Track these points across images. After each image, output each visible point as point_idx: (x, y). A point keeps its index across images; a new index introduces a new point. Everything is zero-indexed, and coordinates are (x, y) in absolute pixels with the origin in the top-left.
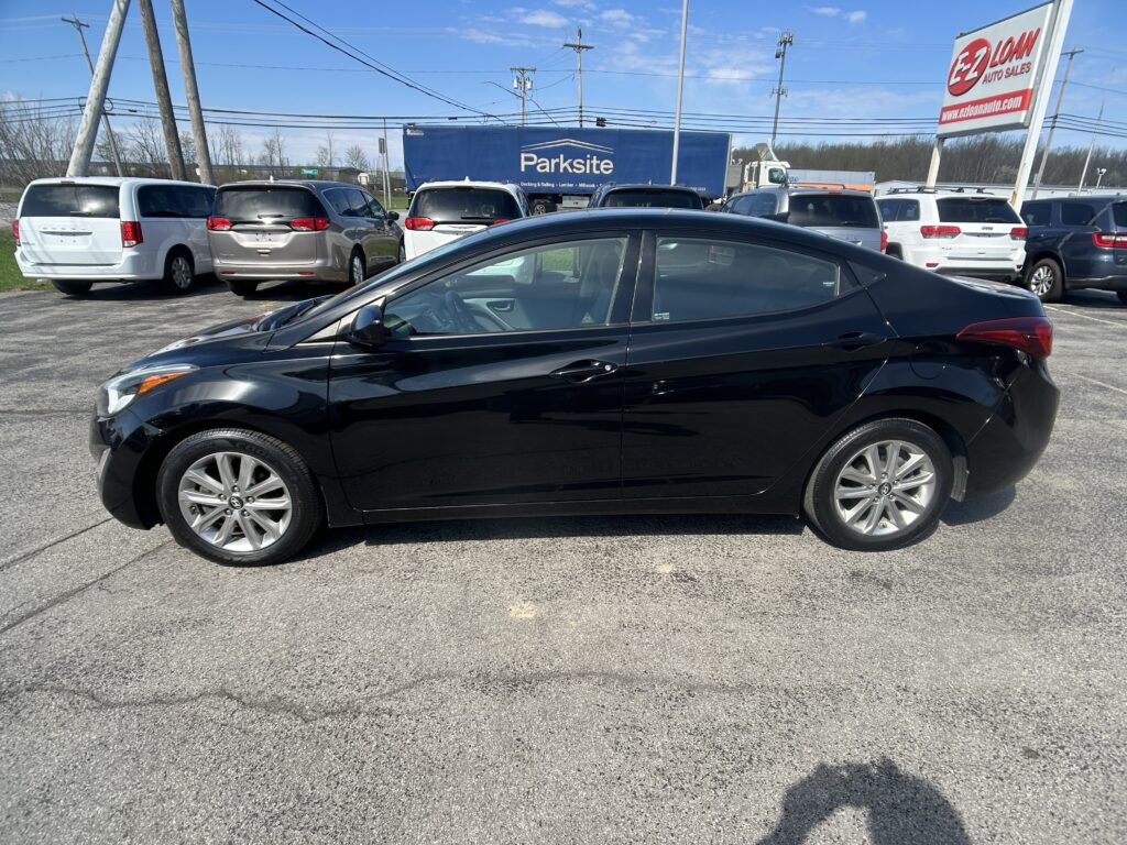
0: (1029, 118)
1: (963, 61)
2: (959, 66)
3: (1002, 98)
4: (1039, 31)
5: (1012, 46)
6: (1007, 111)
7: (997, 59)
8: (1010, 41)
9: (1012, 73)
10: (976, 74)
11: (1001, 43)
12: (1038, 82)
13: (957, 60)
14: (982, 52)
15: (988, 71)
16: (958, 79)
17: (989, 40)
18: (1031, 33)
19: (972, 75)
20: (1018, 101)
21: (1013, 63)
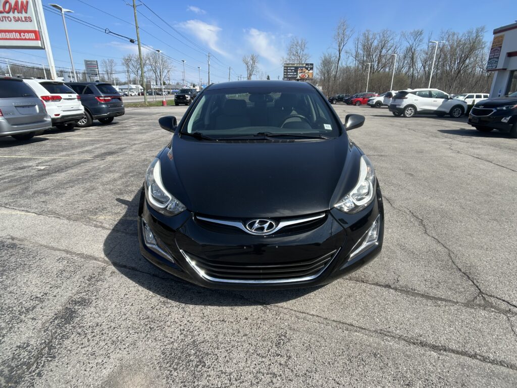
3: (20, 32)
4: (27, 2)
5: (10, 5)
7: (2, 10)
9: (18, 20)
12: (39, 27)
18: (22, 3)
20: (33, 36)
21: (16, 15)
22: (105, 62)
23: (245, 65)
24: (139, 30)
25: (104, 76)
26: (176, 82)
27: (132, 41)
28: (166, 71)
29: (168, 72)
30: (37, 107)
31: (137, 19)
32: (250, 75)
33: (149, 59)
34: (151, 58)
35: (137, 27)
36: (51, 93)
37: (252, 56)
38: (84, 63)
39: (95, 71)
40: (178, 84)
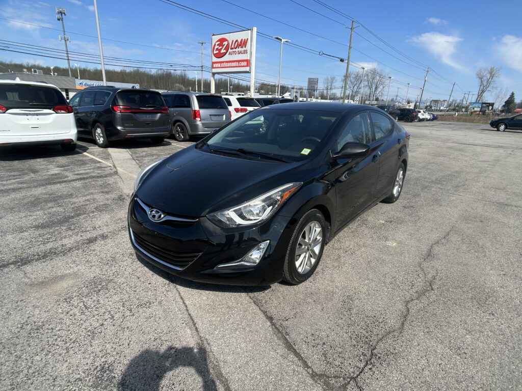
0: (250, 69)
1: (218, 45)
2: (216, 47)
3: (239, 61)
4: (247, 39)
5: (238, 43)
6: (241, 66)
7: (233, 46)
8: (237, 41)
9: (240, 53)
10: (225, 51)
11: (233, 41)
12: (251, 57)
13: (215, 45)
14: (226, 43)
15: (230, 50)
16: (217, 52)
17: (228, 39)
18: (245, 40)
19: (223, 51)
20: (245, 63)
21: (240, 49)
22: (328, 79)
23: (478, 79)
24: (351, 50)
25: (323, 92)
26: (391, 98)
27: (342, 60)
28: (381, 87)
29: (383, 87)
30: (224, 116)
31: (352, 40)
32: (483, 91)
33: (367, 75)
34: (370, 74)
35: (350, 47)
36: (241, 106)
37: (491, 69)
38: (307, 80)
39: (314, 87)
40: (392, 100)
